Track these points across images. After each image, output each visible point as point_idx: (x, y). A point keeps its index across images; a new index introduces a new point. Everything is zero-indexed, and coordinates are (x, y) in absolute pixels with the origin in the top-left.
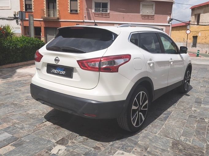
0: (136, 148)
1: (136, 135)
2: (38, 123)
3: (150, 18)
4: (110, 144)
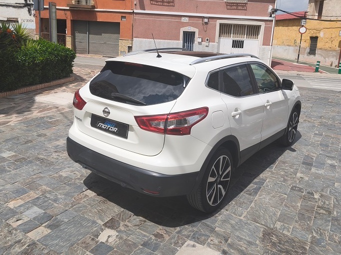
0: (212, 238)
1: (212, 218)
2: (76, 192)
3: (240, 8)
4: (176, 231)
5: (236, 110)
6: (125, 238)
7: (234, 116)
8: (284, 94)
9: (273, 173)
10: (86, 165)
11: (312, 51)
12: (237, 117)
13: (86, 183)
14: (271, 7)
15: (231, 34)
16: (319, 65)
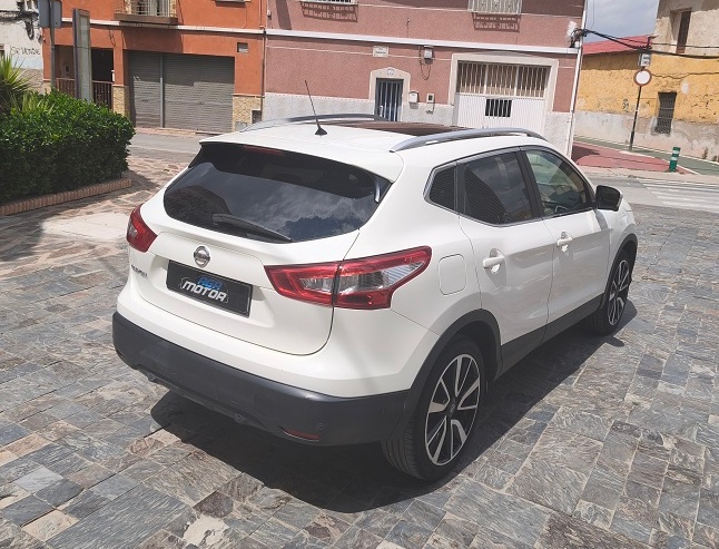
0: (436, 537)
1: (437, 492)
2: (135, 435)
3: (503, 26)
4: (358, 520)
5: (493, 254)
6: (243, 537)
7: (488, 268)
8: (600, 219)
9: (572, 394)
10: (156, 375)
11: (664, 125)
12: (496, 269)
13: (156, 414)
14: (572, 26)
15: (483, 85)
16: (677, 156)
